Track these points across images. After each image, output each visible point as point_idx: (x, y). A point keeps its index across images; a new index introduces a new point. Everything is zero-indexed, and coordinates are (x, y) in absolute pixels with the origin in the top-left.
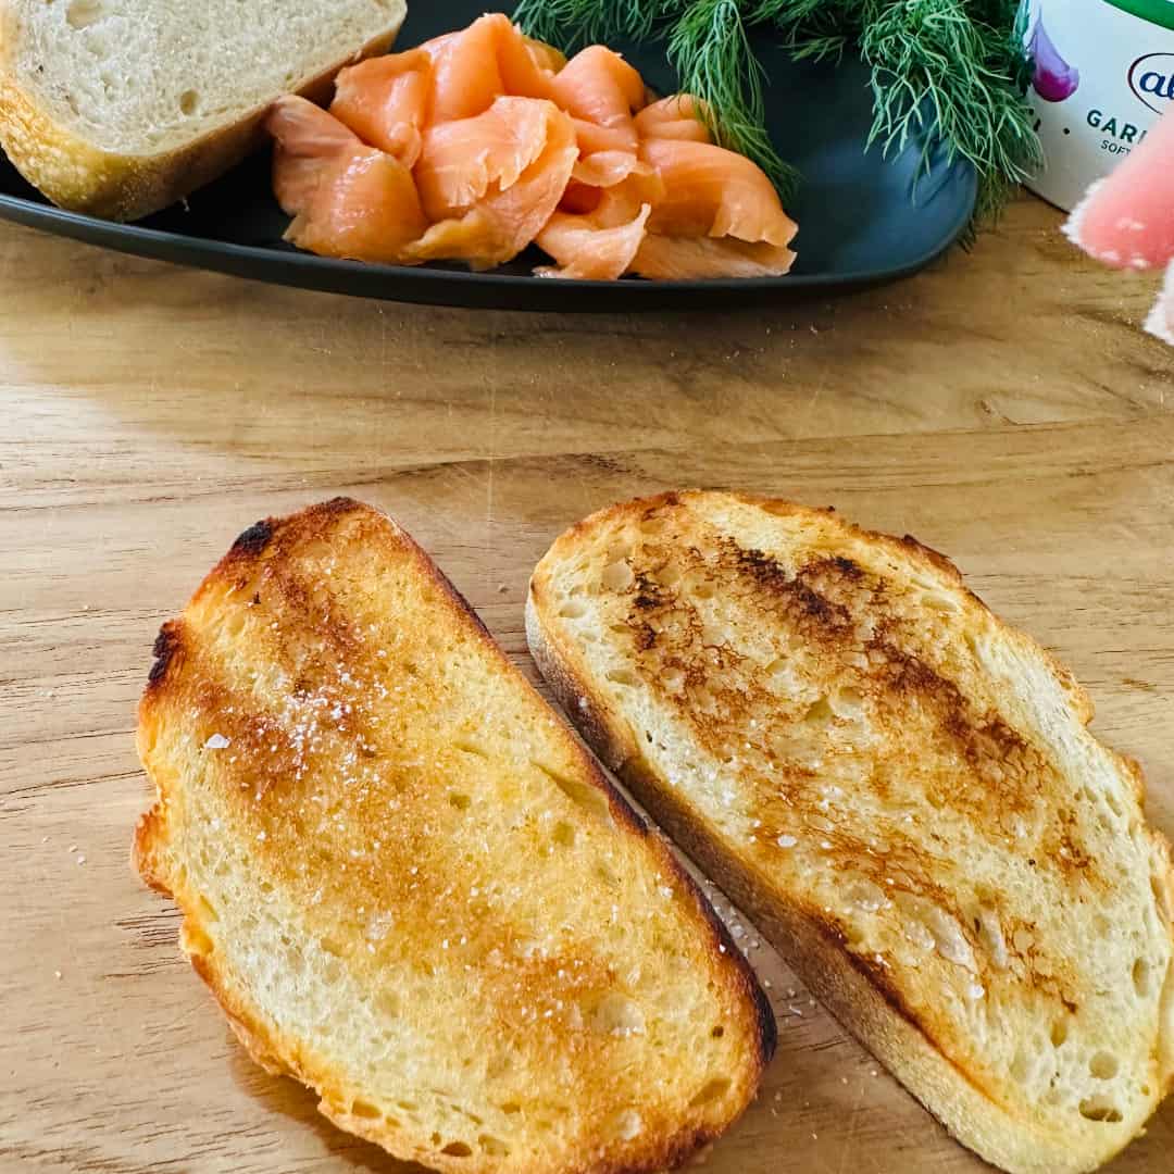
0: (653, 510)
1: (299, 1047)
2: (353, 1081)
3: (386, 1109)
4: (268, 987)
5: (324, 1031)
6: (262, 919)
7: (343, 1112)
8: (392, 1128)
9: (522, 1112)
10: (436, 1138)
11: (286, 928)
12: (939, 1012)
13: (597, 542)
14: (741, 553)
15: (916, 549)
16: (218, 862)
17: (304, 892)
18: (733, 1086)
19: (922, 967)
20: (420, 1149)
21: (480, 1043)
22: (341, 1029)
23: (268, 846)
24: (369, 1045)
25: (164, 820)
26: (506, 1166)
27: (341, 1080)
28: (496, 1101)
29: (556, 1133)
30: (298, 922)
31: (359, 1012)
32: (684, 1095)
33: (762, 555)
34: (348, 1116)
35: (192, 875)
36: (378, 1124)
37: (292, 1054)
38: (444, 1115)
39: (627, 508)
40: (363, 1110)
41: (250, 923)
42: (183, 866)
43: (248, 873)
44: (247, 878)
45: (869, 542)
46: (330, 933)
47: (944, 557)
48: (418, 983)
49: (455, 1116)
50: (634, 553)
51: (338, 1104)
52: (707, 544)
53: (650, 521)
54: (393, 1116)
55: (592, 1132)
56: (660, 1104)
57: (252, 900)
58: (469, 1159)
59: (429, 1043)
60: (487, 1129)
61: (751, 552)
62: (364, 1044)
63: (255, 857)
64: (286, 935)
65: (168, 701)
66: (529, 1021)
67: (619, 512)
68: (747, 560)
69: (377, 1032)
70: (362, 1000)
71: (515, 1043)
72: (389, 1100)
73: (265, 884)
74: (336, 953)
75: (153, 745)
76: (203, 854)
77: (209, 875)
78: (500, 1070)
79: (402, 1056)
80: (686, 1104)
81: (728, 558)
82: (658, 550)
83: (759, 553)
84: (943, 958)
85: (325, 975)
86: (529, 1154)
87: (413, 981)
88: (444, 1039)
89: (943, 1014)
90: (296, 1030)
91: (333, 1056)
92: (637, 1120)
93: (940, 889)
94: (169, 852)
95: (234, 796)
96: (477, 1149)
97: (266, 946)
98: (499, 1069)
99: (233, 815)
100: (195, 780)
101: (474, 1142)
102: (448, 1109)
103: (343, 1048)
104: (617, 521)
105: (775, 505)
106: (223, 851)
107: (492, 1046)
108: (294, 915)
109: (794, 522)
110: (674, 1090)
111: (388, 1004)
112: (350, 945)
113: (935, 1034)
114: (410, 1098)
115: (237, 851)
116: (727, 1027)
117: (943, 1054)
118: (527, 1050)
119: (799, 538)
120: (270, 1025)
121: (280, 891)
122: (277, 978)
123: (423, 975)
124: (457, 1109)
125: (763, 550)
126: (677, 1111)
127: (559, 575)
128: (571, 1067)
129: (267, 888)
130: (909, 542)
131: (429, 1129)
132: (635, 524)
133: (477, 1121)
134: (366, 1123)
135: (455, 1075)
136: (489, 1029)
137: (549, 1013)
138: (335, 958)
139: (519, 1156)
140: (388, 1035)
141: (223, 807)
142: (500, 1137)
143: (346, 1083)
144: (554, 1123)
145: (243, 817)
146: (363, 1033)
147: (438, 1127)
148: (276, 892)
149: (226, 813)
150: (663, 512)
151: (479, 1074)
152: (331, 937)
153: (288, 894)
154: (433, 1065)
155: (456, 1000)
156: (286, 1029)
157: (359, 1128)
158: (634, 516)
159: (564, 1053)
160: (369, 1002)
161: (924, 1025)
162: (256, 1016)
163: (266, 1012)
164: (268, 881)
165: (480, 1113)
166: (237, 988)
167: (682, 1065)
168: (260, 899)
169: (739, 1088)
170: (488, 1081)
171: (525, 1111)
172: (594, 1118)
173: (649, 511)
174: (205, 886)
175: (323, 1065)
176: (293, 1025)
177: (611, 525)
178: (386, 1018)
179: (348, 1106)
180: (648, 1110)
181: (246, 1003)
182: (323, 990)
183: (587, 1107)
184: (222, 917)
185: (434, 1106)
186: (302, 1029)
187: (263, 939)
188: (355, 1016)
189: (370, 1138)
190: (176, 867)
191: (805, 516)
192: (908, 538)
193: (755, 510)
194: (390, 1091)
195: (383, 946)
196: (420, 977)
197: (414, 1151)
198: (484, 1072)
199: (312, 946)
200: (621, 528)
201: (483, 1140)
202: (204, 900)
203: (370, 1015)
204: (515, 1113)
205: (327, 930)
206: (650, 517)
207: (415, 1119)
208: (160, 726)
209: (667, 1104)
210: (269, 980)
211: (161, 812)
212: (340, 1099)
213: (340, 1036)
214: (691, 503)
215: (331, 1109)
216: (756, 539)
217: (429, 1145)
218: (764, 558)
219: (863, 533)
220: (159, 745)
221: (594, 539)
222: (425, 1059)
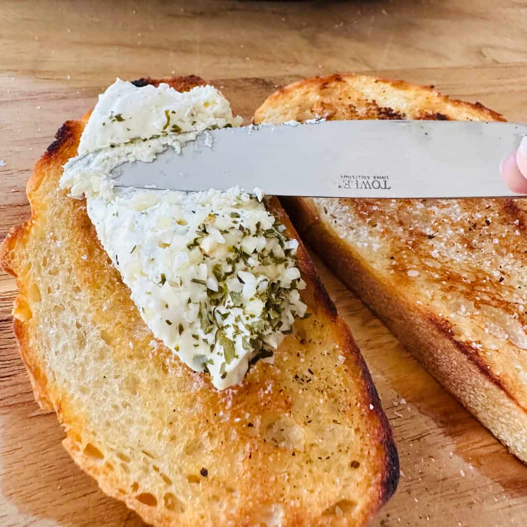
0: (327, 83)
1: (64, 398)
2: (91, 430)
3: (107, 455)
4: (56, 353)
5: (84, 391)
6: (69, 308)
7: (79, 450)
8: (107, 470)
9: (200, 484)
10: (136, 486)
11: (81, 318)
12: (513, 378)
13: (293, 100)
14: (379, 109)
15: (482, 110)
16: (53, 266)
17: (100, 299)
18: (358, 509)
19: (500, 351)
20: (122, 491)
21: (185, 428)
22: (95, 393)
23: (87, 264)
24: (111, 409)
25: (28, 232)
26: (178, 521)
27: (84, 427)
28: (184, 471)
29: (221, 506)
30: (90, 316)
31: (111, 384)
32: (320, 505)
33: (392, 110)
34: (81, 453)
35: (34, 270)
36: (100, 464)
37: (57, 401)
38: (146, 471)
39: (312, 81)
40: (92, 451)
41: (59, 309)
42: (30, 263)
43: (69, 277)
44: (68, 281)
45: (455, 106)
46: (108, 328)
47: (499, 115)
48: (156, 376)
49: (153, 474)
50: (315, 106)
51: (77, 443)
52: (359, 104)
53: (325, 90)
54: (111, 462)
55: (247, 514)
56: (301, 506)
57: (66, 295)
58: (153, 508)
59: (149, 418)
60: (172, 489)
61: (386, 109)
62: (107, 407)
63: (76, 269)
64: (80, 322)
65: (54, 165)
66: (222, 421)
67: (307, 84)
68: (383, 113)
69: (118, 401)
70: (116, 377)
71: (209, 434)
72: (112, 450)
73: (77, 287)
74: (108, 342)
75: (37, 188)
76: (45, 259)
77: (45, 273)
78: (194, 449)
79: (130, 422)
80: (320, 512)
81: (372, 112)
82: (330, 106)
83: (391, 110)
84: (513, 345)
85: (97, 355)
86: (197, 516)
87: (153, 373)
88: (161, 418)
89: (516, 379)
90: (65, 385)
91: (83, 409)
92: (281, 514)
93: (508, 303)
94: (24, 253)
95: (77, 229)
96: (161, 503)
97: (65, 326)
98: (192, 449)
99: (71, 240)
100: (55, 214)
101: (160, 497)
102: (151, 468)
103: (93, 406)
104: (305, 88)
105: (399, 84)
106: (58, 261)
107: (192, 432)
108: (88, 311)
109: (411, 93)
110: (314, 499)
111: (133, 385)
112: (118, 339)
113: (512, 392)
114: (127, 452)
115: (67, 263)
116: (363, 463)
117: (518, 405)
118: (216, 441)
119: (413, 103)
120: (49, 377)
121: (85, 294)
122: (65, 348)
123: (161, 371)
124: (156, 469)
125: (392, 108)
126: (313, 516)
127: (270, 117)
128: (243, 462)
129: (77, 290)
130: (478, 106)
131: (133, 478)
132: (316, 91)
133: (168, 481)
134: (91, 462)
135: (162, 444)
136: (193, 419)
137: (238, 420)
138: (106, 345)
139: (189, 516)
140: (125, 405)
141: (67, 234)
142: (181, 498)
143: (86, 430)
144: (221, 498)
145: (77, 243)
146: (109, 399)
147: (139, 479)
148: (82, 294)
149: (67, 238)
150: (333, 84)
151: (180, 448)
152: (108, 332)
153: (89, 297)
154: (149, 433)
155: (177, 394)
156: (59, 382)
157: (84, 464)
158: (315, 86)
159: (241, 451)
160: (120, 380)
161: (505, 386)
162: (42, 369)
163: (50, 369)
164: (80, 286)
165: (171, 477)
166: (37, 348)
167: (323, 484)
168: (71, 296)
169: (362, 512)
170: (182, 457)
171: (203, 484)
172: (251, 504)
173: (325, 84)
174: (39, 279)
175: (76, 413)
176: (65, 381)
177: (302, 91)
178: (127, 393)
179: (83, 446)
180: (291, 508)
181: (40, 358)
182: (92, 364)
183: (247, 495)
184: (43, 300)
185: (141, 463)
186: (70, 385)
187: (65, 321)
188: (107, 386)
189: (90, 473)
190: (25, 262)
191: (416, 90)
192: (478, 104)
193: (388, 86)
194: (113, 443)
195: (140, 345)
196: (158, 371)
197: (117, 491)
198: (182, 449)
199: (94, 334)
200: (307, 93)
201: (169, 496)
202: (36, 286)
203: (117, 389)
204: (195, 484)
205: (107, 326)
206: (325, 88)
207: (125, 468)
208: (45, 178)
209: (306, 508)
210: (60, 347)
211: (28, 228)
212: (80, 440)
213: (93, 398)
214: (349, 81)
215: (71, 446)
216: (388, 102)
217: (129, 490)
218: (393, 112)
219: (451, 100)
220: (41, 188)
221: (291, 98)
222: (146, 428)
